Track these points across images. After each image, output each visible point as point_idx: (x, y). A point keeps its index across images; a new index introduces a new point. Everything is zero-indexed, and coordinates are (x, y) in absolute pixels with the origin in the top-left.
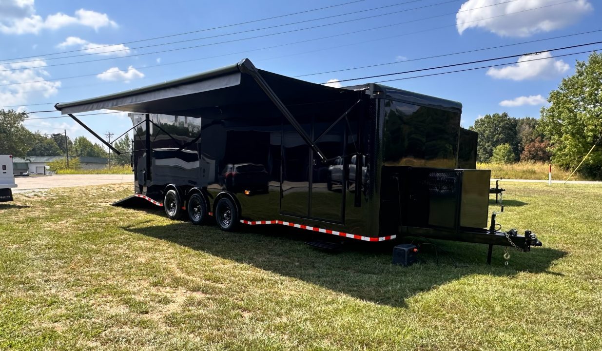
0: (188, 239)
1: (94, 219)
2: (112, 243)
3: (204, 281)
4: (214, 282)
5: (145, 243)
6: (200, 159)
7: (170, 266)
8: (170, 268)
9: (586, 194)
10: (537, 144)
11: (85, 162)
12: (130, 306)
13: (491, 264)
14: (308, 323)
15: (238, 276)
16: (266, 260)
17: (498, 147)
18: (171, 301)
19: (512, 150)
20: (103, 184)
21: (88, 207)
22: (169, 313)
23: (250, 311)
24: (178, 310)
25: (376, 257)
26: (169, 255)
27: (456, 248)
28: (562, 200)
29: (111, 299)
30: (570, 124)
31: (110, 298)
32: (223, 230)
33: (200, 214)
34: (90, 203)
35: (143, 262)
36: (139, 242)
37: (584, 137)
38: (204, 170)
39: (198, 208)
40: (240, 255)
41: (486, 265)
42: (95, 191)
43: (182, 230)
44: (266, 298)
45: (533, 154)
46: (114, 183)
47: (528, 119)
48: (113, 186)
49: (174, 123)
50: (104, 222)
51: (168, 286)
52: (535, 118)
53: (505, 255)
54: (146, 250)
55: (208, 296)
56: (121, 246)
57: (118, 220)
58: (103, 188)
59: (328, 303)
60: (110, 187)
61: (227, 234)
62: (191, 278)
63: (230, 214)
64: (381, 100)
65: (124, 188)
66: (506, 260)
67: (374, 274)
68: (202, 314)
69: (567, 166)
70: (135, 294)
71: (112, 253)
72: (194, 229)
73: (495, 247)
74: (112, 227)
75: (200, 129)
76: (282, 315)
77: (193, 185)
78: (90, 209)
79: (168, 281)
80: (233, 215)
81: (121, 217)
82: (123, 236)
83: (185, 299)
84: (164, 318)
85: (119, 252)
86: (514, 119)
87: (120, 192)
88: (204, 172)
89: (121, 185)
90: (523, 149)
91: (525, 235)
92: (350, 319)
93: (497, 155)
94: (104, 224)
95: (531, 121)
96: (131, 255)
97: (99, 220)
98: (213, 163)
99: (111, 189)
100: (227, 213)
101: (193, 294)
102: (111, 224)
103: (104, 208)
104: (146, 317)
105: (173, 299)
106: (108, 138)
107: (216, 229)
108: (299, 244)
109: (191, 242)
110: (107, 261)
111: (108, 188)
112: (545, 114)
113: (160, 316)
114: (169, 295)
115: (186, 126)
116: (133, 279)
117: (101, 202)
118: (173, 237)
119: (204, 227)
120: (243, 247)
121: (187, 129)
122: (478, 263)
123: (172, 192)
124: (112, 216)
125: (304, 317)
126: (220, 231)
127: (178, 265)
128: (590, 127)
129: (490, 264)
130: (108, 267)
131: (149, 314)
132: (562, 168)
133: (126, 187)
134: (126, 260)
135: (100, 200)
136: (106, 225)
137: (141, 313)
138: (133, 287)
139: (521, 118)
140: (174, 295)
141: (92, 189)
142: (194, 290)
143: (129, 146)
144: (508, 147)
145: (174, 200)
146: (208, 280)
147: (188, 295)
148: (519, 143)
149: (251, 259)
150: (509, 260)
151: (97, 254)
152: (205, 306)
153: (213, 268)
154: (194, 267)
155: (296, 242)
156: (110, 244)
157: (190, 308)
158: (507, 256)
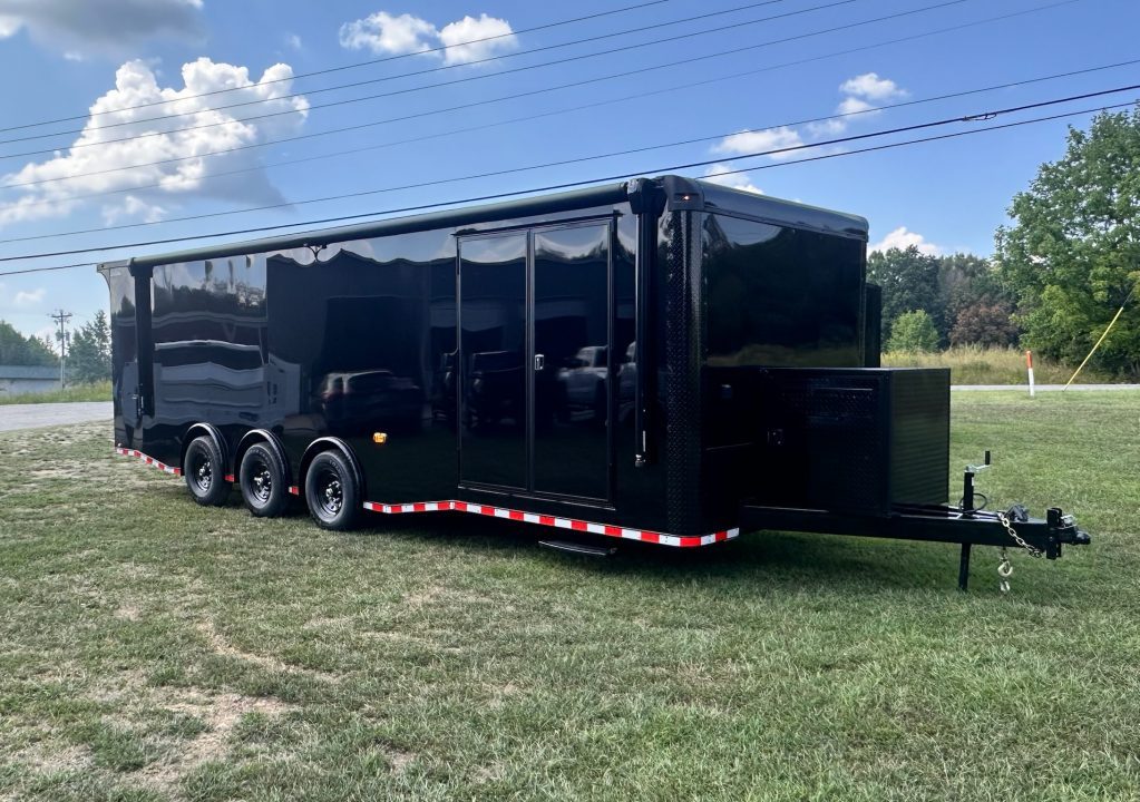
0: (242, 553)
1: (18, 510)
2: (58, 572)
3: (284, 667)
4: (311, 666)
5: (139, 569)
6: (266, 361)
7: (201, 627)
8: (200, 633)
9: (1116, 412)
10: (983, 310)
11: (8, 379)
12: (94, 750)
13: (970, 590)
14: (561, 777)
15: (370, 646)
16: (432, 601)
17: (902, 318)
18: (203, 727)
19: (931, 322)
20: (44, 425)
21: (6, 481)
22: (198, 764)
23: (407, 749)
24: (221, 754)
25: (694, 582)
26: (195, 596)
27: (873, 553)
28: (1071, 429)
29: (45, 730)
30: (1058, 264)
31: (44, 727)
32: (324, 526)
33: (269, 490)
34: (12, 472)
35: (132, 618)
36: (125, 565)
37: (1089, 292)
38: (275, 386)
39: (264, 476)
40: (369, 590)
41: (956, 594)
42: (25, 444)
43: (227, 531)
44: (444, 708)
45: (975, 331)
46: (68, 423)
47: (960, 257)
48: (67, 429)
49: (204, 286)
50: (42, 519)
51: (193, 684)
52: (974, 256)
53: (1000, 568)
54: (141, 585)
55: (296, 708)
56: (78, 577)
57: (75, 510)
58: (45, 434)
59: (603, 717)
60: (59, 432)
61: (334, 538)
62: (251, 658)
63: (340, 489)
64: (694, 214)
65: (92, 433)
66: (1003, 580)
67: (699, 627)
68: (285, 763)
69: (1055, 353)
70: (107, 709)
71: (57, 596)
72: (256, 528)
73: (975, 548)
74: (60, 531)
75: (264, 296)
76: (492, 757)
77: (250, 423)
78: (10, 487)
79: (195, 670)
80: (348, 493)
81: (83, 505)
82: (86, 552)
83: (238, 720)
84: (184, 780)
85: (73, 595)
86: (932, 259)
87: (84, 444)
88: (275, 393)
89: (87, 428)
90: (955, 321)
91: (1049, 519)
92: (669, 763)
93: (901, 334)
94: (42, 522)
95: (967, 262)
96: (103, 602)
97: (30, 514)
98: (293, 370)
99: (63, 437)
100: (333, 487)
101: (258, 704)
102: (58, 523)
103: (41, 482)
104: (137, 781)
105: (208, 721)
106: (60, 324)
107: (307, 527)
108: (508, 556)
109: (250, 560)
110: (43, 619)
111: (56, 435)
112: (1003, 244)
113: (174, 776)
114: (196, 711)
115: (231, 290)
116: (105, 668)
117: (38, 470)
118: (205, 550)
119: (280, 521)
120: (373, 569)
121: (234, 298)
122: (937, 589)
123: (202, 442)
124: (61, 503)
125: (551, 763)
126: (318, 531)
127: (220, 625)
128: (1101, 270)
129: (966, 591)
130: (44, 636)
131: (145, 769)
132: (1045, 357)
133: (97, 431)
134: (90, 617)
135: (35, 465)
136: (47, 524)
137: (124, 768)
138: (103, 691)
139: (946, 256)
140: (211, 709)
141: (19, 438)
142: (260, 693)
143: (104, 338)
144: (924, 318)
145: (206, 461)
146: (296, 662)
147: (246, 709)
148: (945, 308)
149: (396, 602)
150: (1010, 579)
151: (20, 600)
152: (291, 739)
153: (306, 627)
154: (259, 628)
155: (498, 552)
156: (52, 573)
157: (253, 747)
158: (1006, 571)
